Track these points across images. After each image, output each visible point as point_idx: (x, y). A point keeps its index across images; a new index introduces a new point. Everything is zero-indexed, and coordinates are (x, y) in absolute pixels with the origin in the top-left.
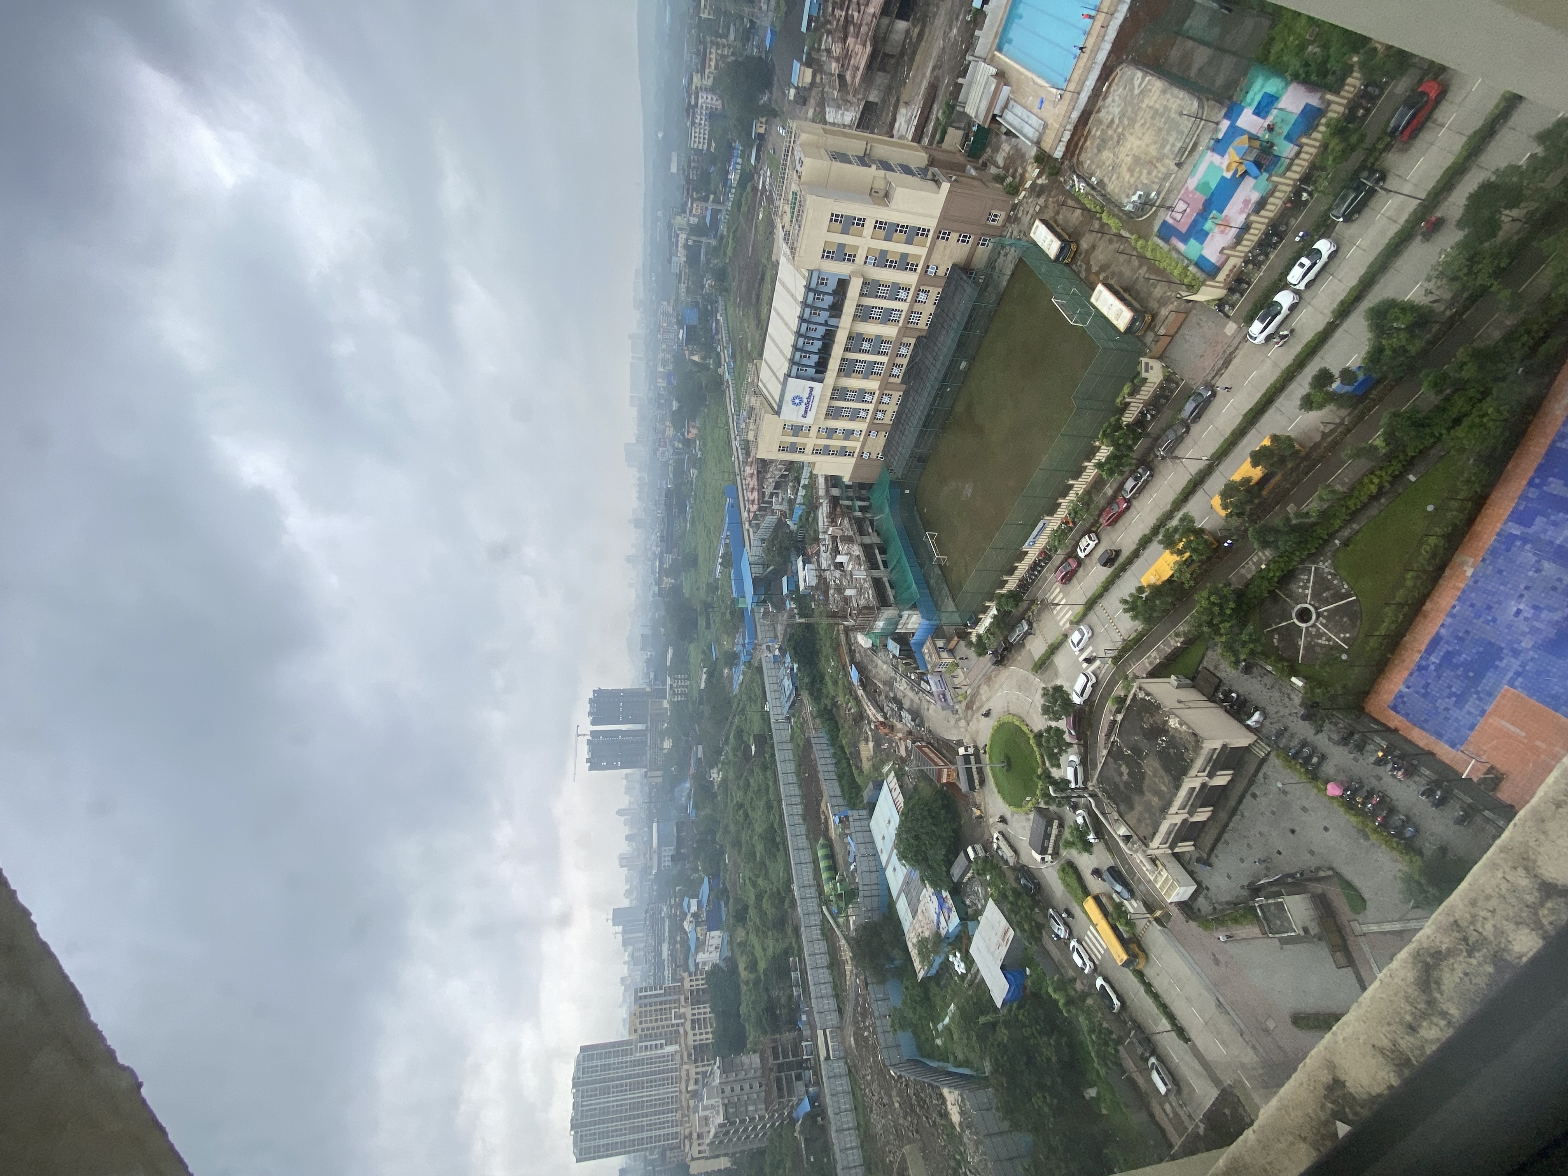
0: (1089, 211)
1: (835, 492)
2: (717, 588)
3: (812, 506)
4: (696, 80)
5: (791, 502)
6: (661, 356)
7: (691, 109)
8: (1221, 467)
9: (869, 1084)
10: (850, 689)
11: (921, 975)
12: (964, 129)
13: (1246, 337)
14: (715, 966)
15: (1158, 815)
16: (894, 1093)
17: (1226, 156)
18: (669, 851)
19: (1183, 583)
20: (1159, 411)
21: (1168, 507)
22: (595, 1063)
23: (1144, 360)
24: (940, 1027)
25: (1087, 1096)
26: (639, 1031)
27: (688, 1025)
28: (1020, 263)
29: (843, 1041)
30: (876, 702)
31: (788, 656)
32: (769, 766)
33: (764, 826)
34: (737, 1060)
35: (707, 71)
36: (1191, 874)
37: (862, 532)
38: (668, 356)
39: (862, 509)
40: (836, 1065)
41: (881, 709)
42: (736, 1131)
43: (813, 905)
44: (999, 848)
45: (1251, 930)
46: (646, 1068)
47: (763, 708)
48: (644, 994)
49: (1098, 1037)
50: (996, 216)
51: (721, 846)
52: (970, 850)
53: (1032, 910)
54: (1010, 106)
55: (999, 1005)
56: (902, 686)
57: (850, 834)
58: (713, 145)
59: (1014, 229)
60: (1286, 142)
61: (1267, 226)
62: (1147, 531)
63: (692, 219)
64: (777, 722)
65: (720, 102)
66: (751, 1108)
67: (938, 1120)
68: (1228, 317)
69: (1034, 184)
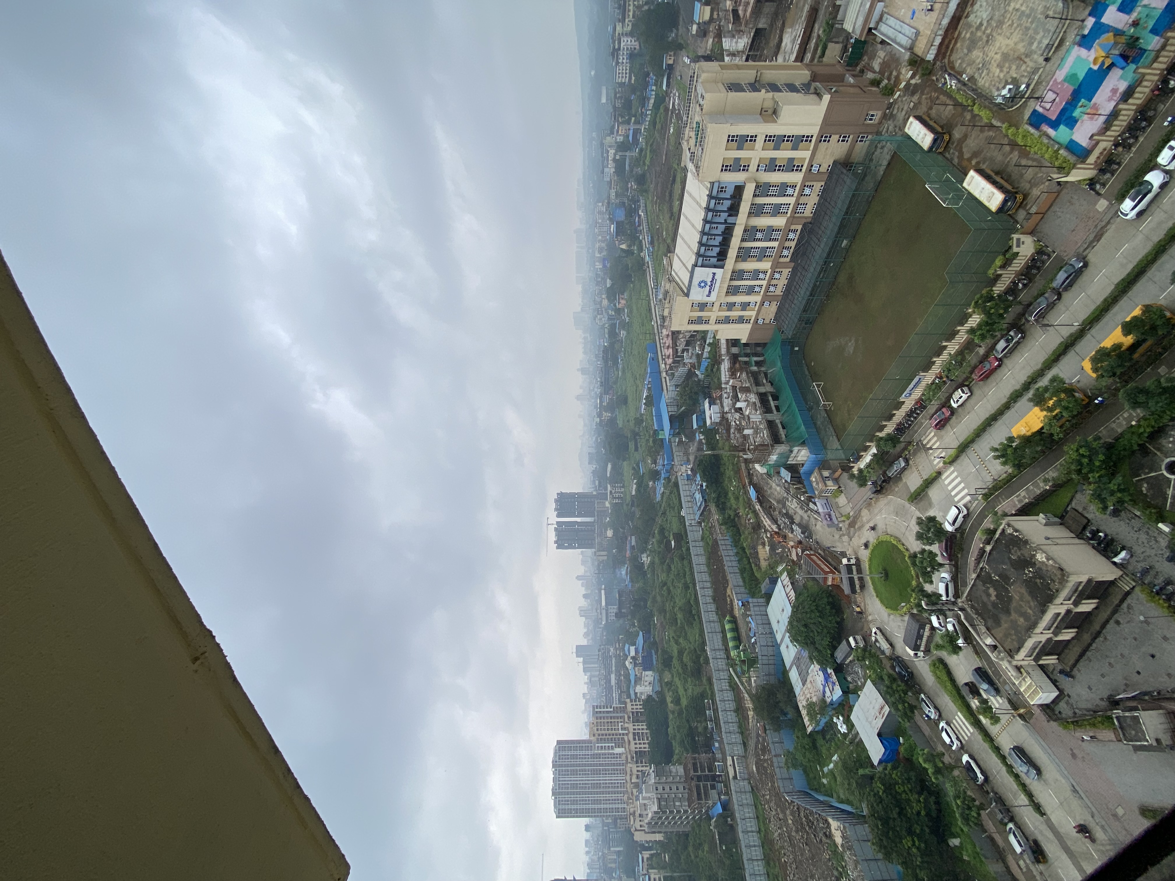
0: (961, 105)
1: (735, 350)
2: (642, 421)
3: (715, 361)
4: (619, 28)
5: (699, 357)
6: (597, 245)
7: (615, 52)
8: (1093, 331)
9: (768, 802)
10: (749, 504)
11: (809, 729)
12: (842, 42)
13: (1117, 213)
14: (649, 697)
15: (1023, 633)
16: (788, 812)
17: (1093, 50)
18: (614, 609)
19: (1052, 435)
20: (1030, 280)
21: (1039, 366)
22: (567, 753)
23: (1015, 236)
24: (825, 769)
25: (951, 844)
26: (597, 736)
27: (631, 736)
28: (894, 156)
29: (747, 767)
30: (771, 515)
31: (698, 476)
32: (686, 557)
33: (683, 601)
34: (667, 768)
35: (627, 20)
36: (1054, 682)
37: (757, 383)
38: (603, 245)
39: (758, 364)
40: (741, 783)
41: (775, 521)
42: (667, 818)
43: (722, 664)
44: (876, 640)
45: (1107, 734)
46: (602, 761)
47: (679, 513)
48: (599, 710)
49: (963, 802)
50: (872, 116)
51: (651, 611)
52: (851, 639)
53: (906, 694)
54: (884, 19)
55: (876, 763)
56: (793, 505)
57: (751, 615)
58: (633, 78)
59: (890, 125)
60: (1151, 35)
61: (1136, 112)
62: (1018, 387)
63: (618, 138)
64: (691, 525)
65: (637, 43)
66: (677, 804)
67: (824, 839)
68: (1098, 194)
69: (908, 85)
